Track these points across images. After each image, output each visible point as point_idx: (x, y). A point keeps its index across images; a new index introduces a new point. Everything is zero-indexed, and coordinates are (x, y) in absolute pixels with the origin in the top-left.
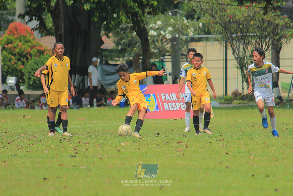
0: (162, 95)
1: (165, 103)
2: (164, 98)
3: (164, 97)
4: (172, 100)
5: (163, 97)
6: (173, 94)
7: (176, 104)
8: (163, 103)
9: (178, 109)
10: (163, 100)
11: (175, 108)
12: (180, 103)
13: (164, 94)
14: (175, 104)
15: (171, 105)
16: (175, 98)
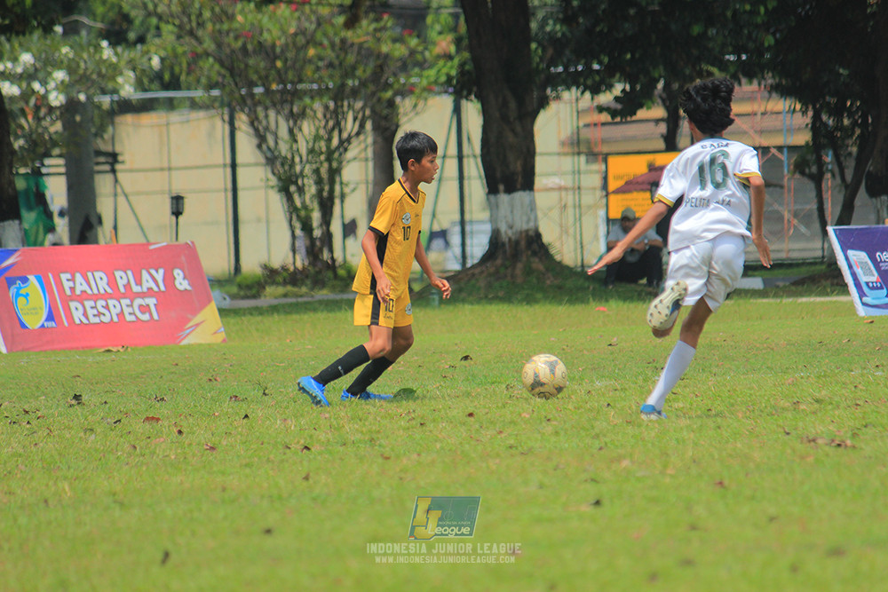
0: (64, 277)
1: (72, 300)
2: (70, 288)
3: (71, 284)
4: (95, 291)
5: (67, 285)
6: (98, 274)
7: (107, 304)
8: (66, 301)
9: (115, 319)
10: (68, 292)
11: (104, 315)
12: (122, 301)
13: (69, 276)
14: (103, 303)
15: (92, 308)
16: (103, 285)
